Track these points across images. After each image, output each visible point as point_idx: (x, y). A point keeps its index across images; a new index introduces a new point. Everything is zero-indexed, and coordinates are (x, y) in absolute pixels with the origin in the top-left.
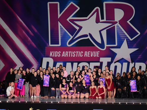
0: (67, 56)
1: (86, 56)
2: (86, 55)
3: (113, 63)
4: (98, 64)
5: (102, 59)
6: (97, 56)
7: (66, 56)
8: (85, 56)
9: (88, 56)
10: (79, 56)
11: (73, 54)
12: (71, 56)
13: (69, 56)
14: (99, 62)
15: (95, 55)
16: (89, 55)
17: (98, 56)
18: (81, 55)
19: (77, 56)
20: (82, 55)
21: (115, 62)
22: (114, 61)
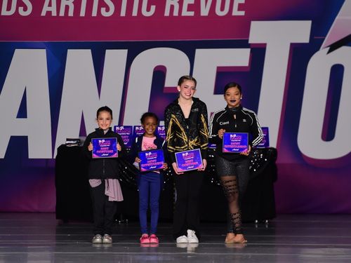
0: (71, 14)
1: (176, 13)
2: (172, 7)
3: (323, 51)
4: (239, 58)
5: (259, 31)
6: (236, 12)
7: (62, 13)
8: (167, 13)
9: (185, 13)
10: (135, 13)
11: (102, 4)
12: (94, 14)
13: (83, 13)
14: (243, 44)
15: (222, 9)
16: (190, 8)
17: (242, 13)
18: (148, 9)
19: (123, 13)
20: (153, 8)
21: (333, 47)
22: (329, 39)
